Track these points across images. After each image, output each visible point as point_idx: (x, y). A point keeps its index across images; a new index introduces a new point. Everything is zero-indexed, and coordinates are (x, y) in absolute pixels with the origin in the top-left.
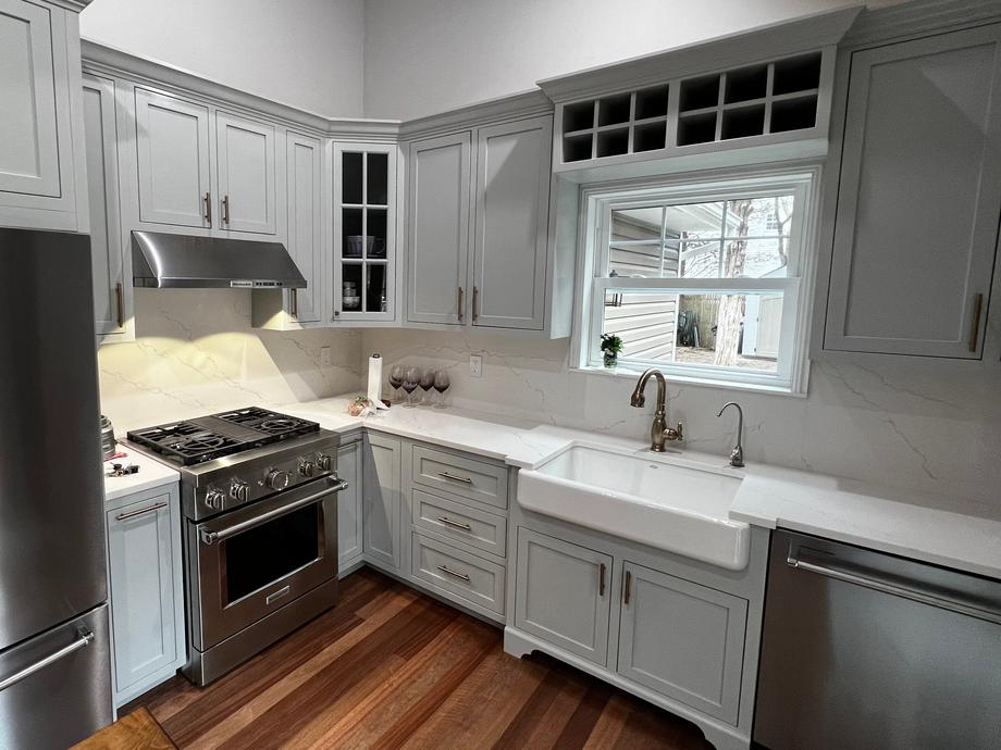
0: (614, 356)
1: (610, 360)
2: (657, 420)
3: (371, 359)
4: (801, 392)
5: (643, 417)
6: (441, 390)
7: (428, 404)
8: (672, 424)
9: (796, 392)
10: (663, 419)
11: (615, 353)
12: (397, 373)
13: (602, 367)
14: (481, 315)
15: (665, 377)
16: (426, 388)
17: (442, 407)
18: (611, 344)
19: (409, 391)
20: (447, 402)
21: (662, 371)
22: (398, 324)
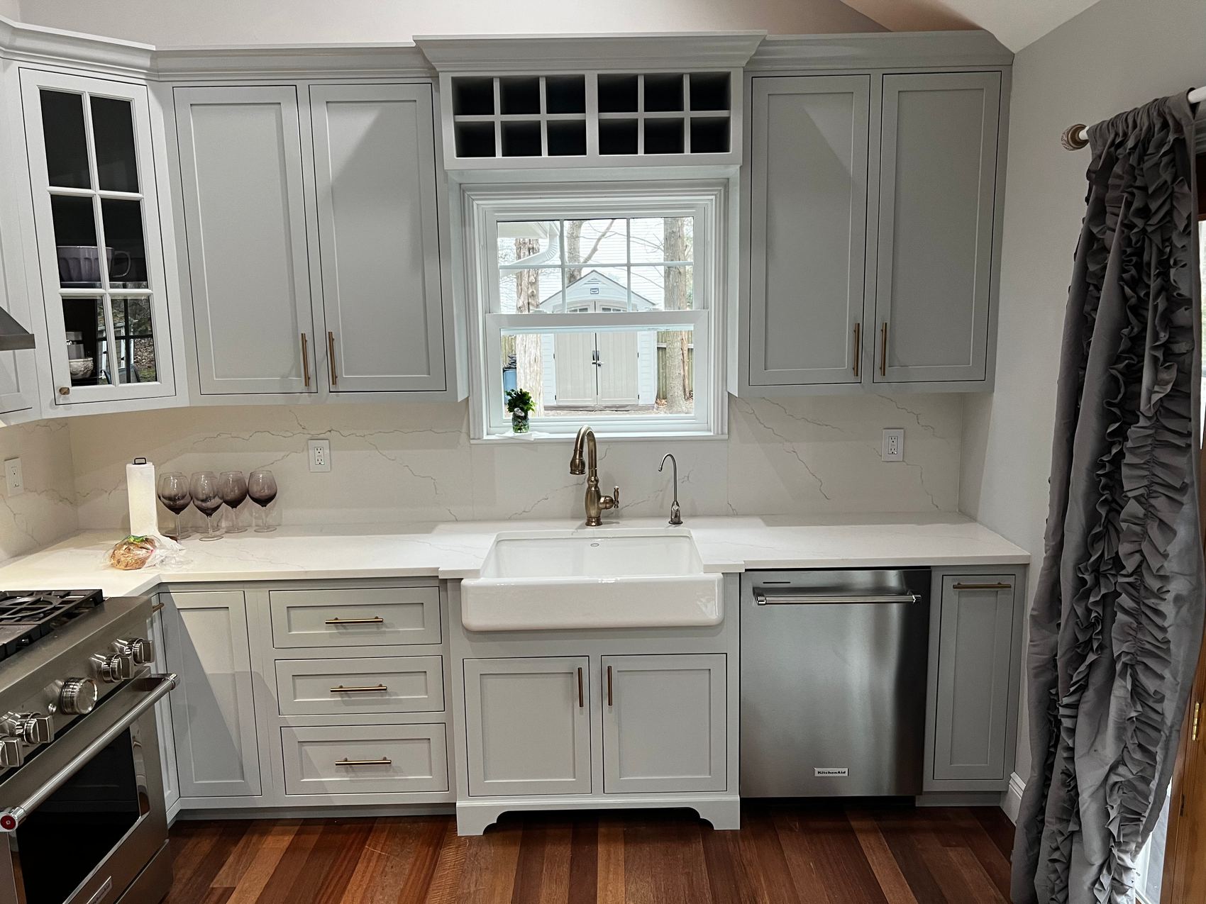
0: (525, 418)
1: (520, 422)
2: (590, 488)
3: (130, 466)
4: (722, 434)
5: (571, 488)
6: (264, 501)
7: (234, 530)
8: (606, 491)
9: (718, 434)
10: (596, 486)
11: (526, 414)
12: (173, 488)
13: (511, 433)
14: (343, 374)
15: (596, 435)
16: (234, 503)
17: (265, 529)
18: (519, 402)
19: (209, 512)
20: (270, 521)
21: (593, 429)
22: (182, 401)
